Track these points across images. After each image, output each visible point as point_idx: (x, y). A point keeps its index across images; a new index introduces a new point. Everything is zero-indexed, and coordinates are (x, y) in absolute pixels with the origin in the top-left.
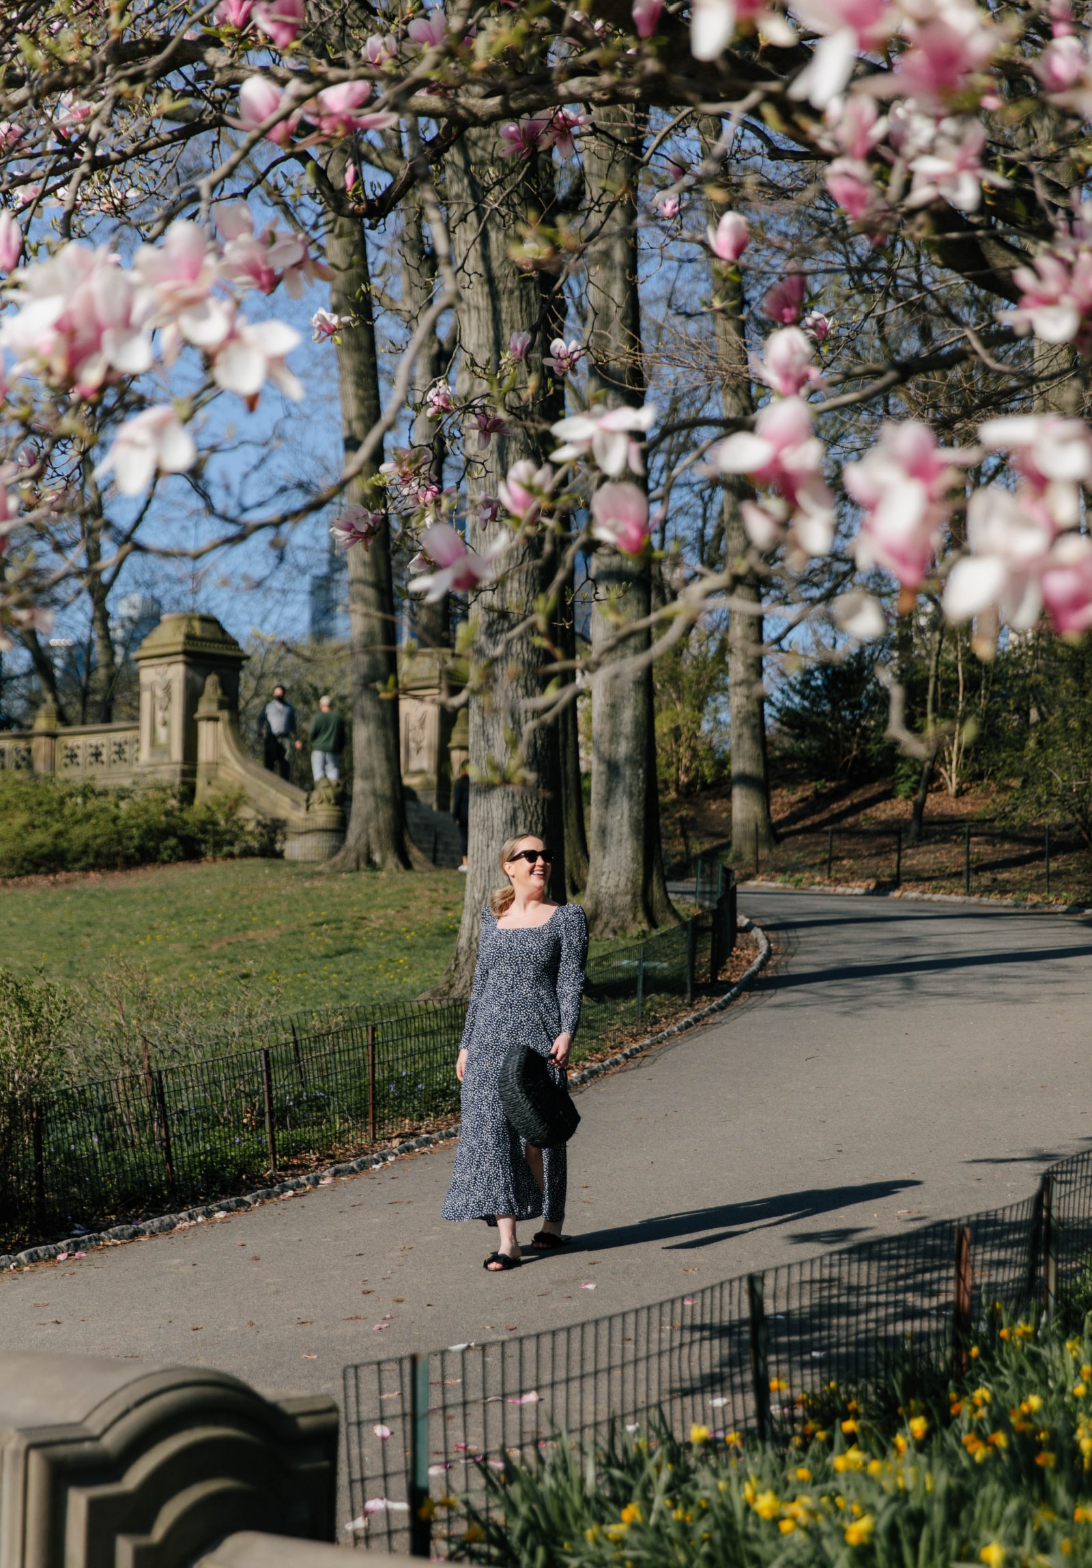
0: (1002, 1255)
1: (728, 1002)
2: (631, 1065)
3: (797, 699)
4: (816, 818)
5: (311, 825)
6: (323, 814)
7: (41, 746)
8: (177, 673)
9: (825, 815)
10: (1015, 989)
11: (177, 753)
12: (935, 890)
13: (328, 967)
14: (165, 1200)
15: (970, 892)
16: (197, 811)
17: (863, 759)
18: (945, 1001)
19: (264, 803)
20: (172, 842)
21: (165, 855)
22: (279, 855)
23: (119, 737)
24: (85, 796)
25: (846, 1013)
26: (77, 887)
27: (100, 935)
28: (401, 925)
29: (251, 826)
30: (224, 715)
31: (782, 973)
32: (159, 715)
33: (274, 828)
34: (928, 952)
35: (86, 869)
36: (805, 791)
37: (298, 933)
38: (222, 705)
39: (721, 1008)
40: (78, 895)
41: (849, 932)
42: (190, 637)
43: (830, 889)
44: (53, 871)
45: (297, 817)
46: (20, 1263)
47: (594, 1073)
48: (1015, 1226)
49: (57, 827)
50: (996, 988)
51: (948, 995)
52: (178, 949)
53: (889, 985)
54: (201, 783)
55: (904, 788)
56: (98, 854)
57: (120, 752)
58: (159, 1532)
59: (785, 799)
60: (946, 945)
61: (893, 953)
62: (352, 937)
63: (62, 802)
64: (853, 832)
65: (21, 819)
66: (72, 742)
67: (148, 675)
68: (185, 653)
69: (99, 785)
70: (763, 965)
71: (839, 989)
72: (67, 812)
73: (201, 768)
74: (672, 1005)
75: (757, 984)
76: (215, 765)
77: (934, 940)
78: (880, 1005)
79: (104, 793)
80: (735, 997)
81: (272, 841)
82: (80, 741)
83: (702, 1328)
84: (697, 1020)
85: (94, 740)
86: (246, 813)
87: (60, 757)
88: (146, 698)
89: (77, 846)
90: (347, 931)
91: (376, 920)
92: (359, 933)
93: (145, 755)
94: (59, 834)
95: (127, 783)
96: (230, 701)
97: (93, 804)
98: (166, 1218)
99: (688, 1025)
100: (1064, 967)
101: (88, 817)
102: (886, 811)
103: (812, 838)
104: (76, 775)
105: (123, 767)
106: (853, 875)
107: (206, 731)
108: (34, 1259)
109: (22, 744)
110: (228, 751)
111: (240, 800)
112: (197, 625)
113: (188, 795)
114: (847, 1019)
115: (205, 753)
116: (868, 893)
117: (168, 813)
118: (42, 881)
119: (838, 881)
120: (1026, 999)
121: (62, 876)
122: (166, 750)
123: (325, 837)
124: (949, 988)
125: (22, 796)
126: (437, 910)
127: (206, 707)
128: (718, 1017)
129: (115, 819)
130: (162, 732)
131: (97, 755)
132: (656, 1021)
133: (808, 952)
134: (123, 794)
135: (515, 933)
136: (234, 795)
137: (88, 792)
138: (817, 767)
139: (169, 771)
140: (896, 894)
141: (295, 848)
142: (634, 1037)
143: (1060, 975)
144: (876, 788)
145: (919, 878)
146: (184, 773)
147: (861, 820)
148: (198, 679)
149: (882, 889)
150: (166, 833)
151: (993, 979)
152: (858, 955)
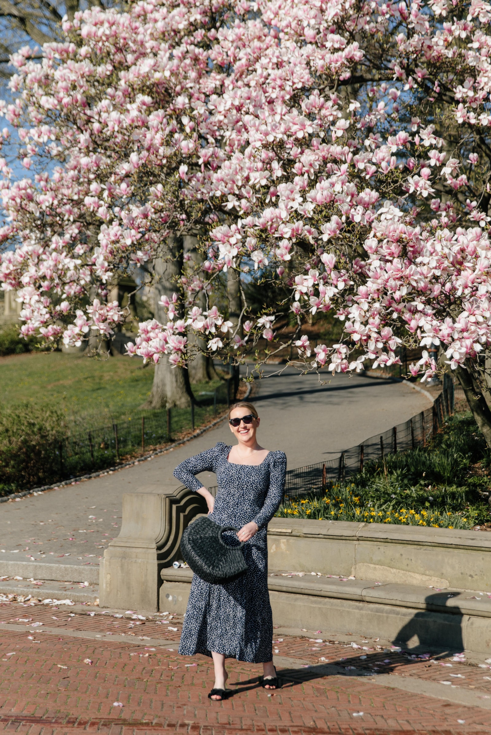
0: (334, 475)
2: (215, 427)
10: (335, 400)
13: (95, 395)
21: (18, 350)
25: (282, 409)
28: (116, 378)
31: (257, 395)
34: (306, 387)
37: (79, 381)
47: (204, 431)
48: (336, 469)
51: (314, 402)
52: (36, 388)
53: (296, 399)
58: (187, 513)
60: (314, 384)
61: (294, 388)
62: (99, 383)
70: (250, 392)
71: (279, 401)
74: (223, 408)
75: (250, 399)
77: (307, 382)
78: (293, 406)
90: (97, 381)
91: (107, 377)
92: (102, 381)
116: (280, 363)
120: (338, 404)
124: (313, 400)
126: (129, 372)
132: (220, 413)
133: (267, 387)
142: (214, 419)
143: (350, 395)
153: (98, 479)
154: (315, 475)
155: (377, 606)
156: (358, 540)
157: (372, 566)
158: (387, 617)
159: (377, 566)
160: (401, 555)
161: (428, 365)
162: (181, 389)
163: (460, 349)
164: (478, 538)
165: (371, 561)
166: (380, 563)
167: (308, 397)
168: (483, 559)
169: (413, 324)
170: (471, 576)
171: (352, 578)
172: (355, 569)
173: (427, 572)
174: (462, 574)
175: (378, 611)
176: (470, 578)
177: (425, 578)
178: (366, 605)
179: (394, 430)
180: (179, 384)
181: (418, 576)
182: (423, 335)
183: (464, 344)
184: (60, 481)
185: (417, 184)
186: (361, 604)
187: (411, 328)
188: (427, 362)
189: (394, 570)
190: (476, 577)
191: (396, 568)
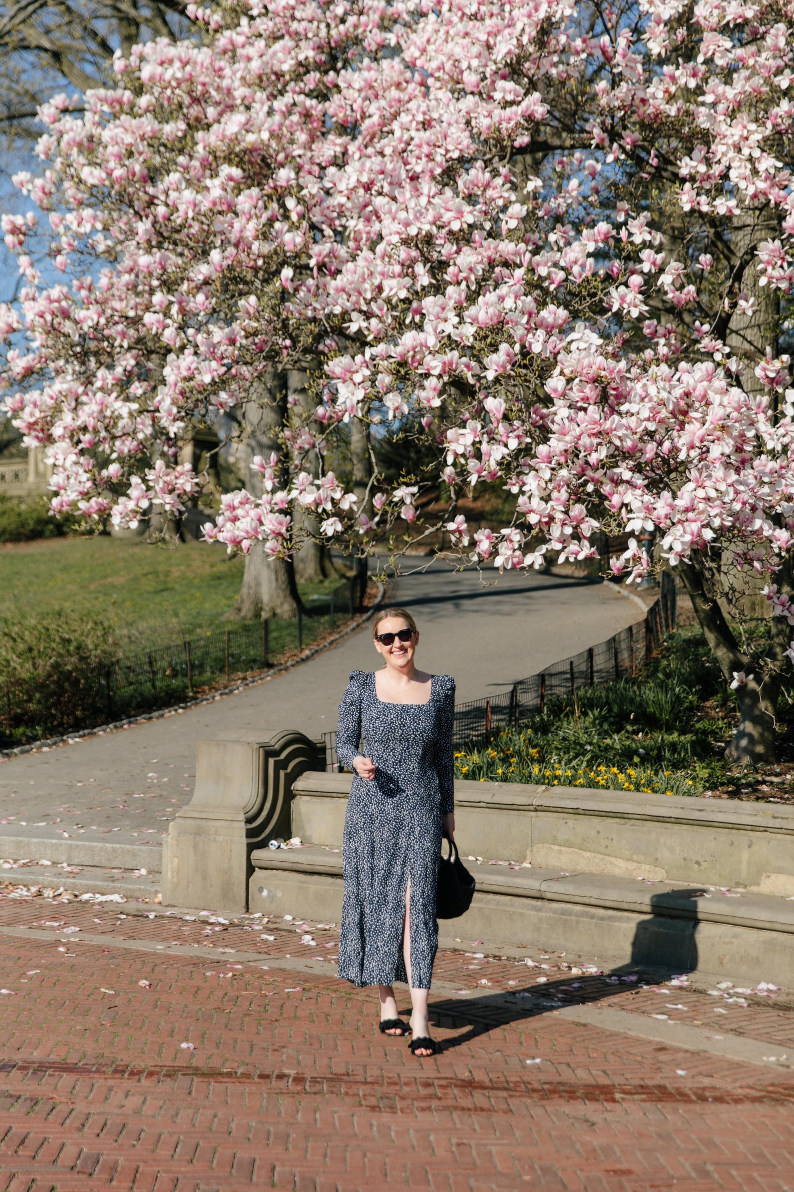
0: (503, 717)
2: (332, 647)
10: (506, 608)
13: (158, 599)
21: (47, 533)
22: (108, 534)
25: (430, 621)
28: (190, 574)
31: (396, 600)
32: (39, 457)
34: (464, 590)
37: (135, 579)
47: (317, 651)
50: (498, 607)
52: (73, 588)
53: (449, 606)
56: (11, 534)
57: (16, 476)
58: (289, 770)
61: (446, 590)
62: (165, 582)
69: (6, 494)
70: (383, 597)
71: (426, 609)
74: (344, 618)
79: (10, 499)
80: (373, 614)
84: (358, 626)
90: (162, 578)
91: (176, 573)
92: (169, 579)
93: (31, 478)
97: (5, 505)
99: (354, 629)
100: (528, 598)
105: (20, 485)
116: (427, 555)
120: (509, 614)
124: (474, 608)
126: (207, 566)
129: (19, 515)
130: (42, 466)
132: (338, 626)
133: (407, 589)
134: (21, 499)
142: (330, 634)
143: (526, 601)
150: (49, 521)
151: (498, 603)
153: (161, 720)
154: (475, 717)
155: (563, 905)
156: (536, 810)
157: (556, 847)
158: (578, 922)
159: (563, 849)
160: (598, 832)
161: (636, 559)
162: (284, 590)
163: (682, 536)
164: (709, 809)
165: (554, 841)
166: (568, 844)
167: (467, 604)
168: (715, 839)
169: (616, 500)
170: (698, 863)
171: (526, 865)
172: (532, 851)
173: (635, 857)
174: (685, 859)
175: (564, 912)
176: (696, 866)
177: (631, 866)
178: (546, 903)
179: (590, 652)
180: (280, 583)
181: (621, 863)
182: (630, 516)
183: (688, 529)
184: (107, 723)
185: (623, 299)
186: (539, 903)
187: (613, 507)
188: (635, 555)
189: (587, 854)
190: (704, 865)
191: (591, 851)
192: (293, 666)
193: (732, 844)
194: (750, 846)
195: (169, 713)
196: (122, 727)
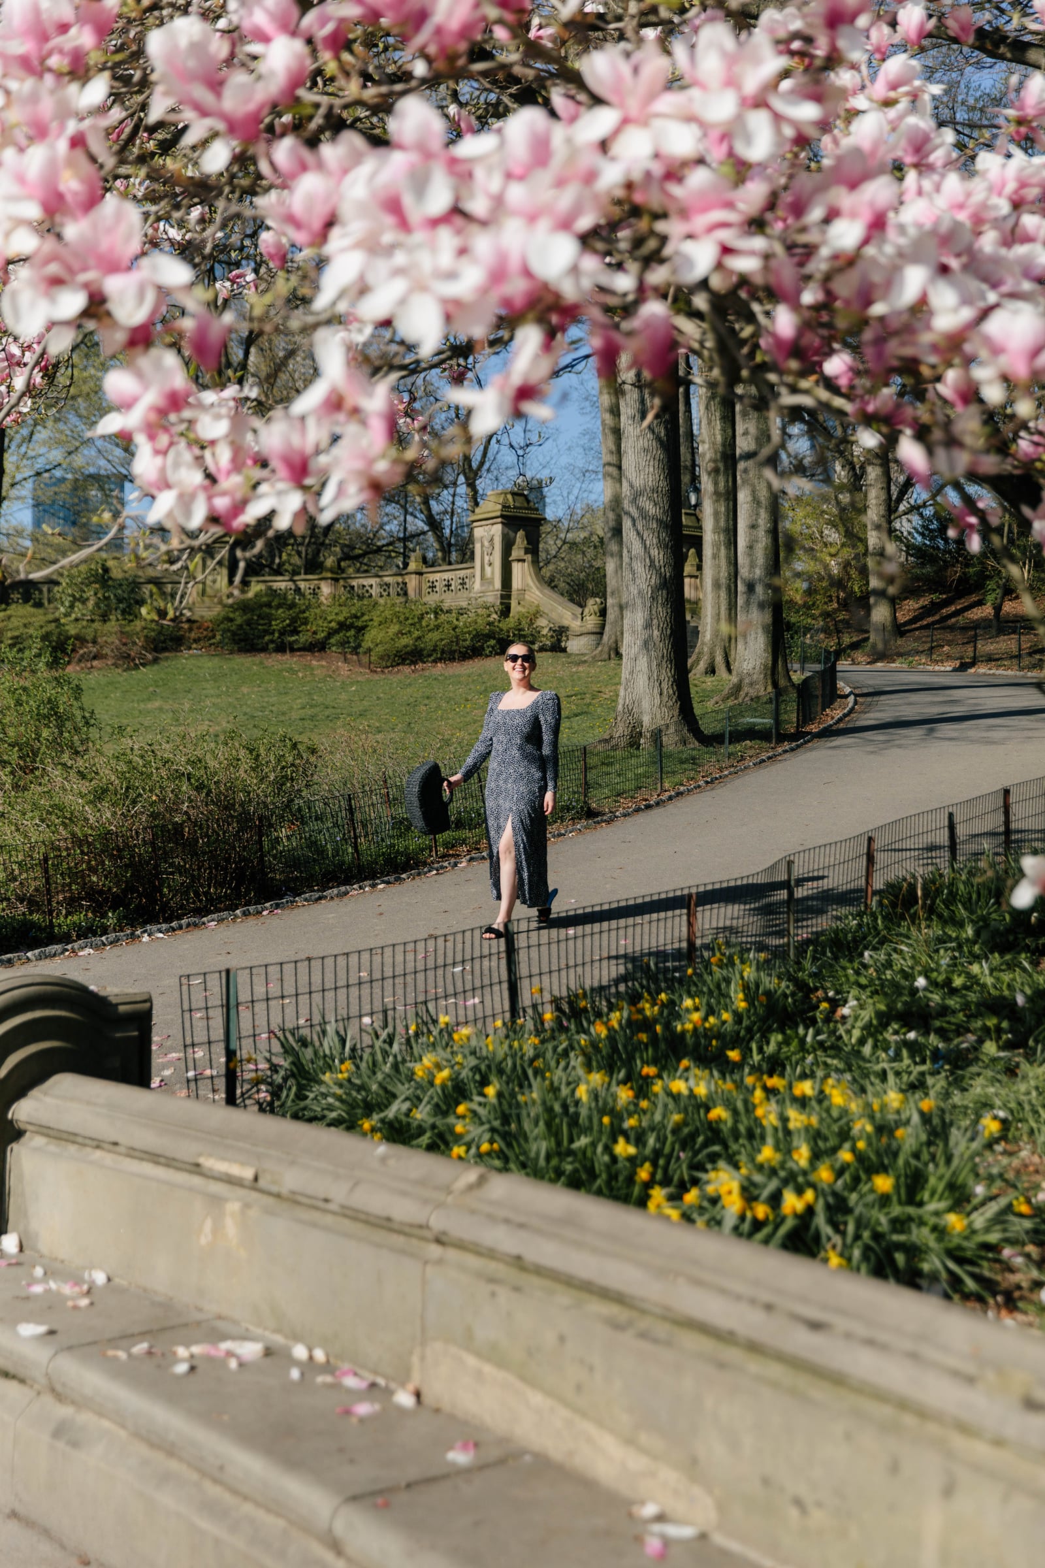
1: (798, 747)
2: (705, 789)
3: (919, 538)
4: (930, 619)
5: (584, 630)
6: (591, 622)
7: (412, 582)
8: (497, 530)
9: (937, 617)
10: (999, 735)
11: (498, 584)
12: (998, 667)
14: (353, 877)
15: (1021, 669)
16: (511, 621)
17: (964, 579)
18: (947, 743)
19: (554, 615)
20: (492, 642)
22: (564, 650)
23: (462, 573)
24: (436, 613)
25: (873, 752)
26: (427, 673)
27: (433, 705)
29: (545, 632)
30: (529, 557)
31: (850, 725)
32: (487, 558)
33: (561, 632)
34: (959, 710)
35: (435, 661)
36: (924, 601)
38: (527, 551)
39: (792, 750)
40: (426, 678)
41: (914, 697)
42: (505, 507)
43: (930, 668)
44: (414, 663)
45: (575, 625)
46: (236, 917)
49: (417, 634)
50: (986, 734)
51: (952, 739)
53: (917, 733)
54: (514, 603)
55: (990, 598)
57: (463, 584)
59: (910, 608)
60: (976, 705)
63: (421, 617)
64: (952, 628)
65: (394, 628)
66: (432, 577)
67: (479, 532)
68: (502, 516)
69: (446, 606)
70: (840, 720)
71: (881, 736)
72: (424, 623)
73: (514, 593)
74: (760, 748)
75: (828, 733)
76: (523, 591)
77: (970, 701)
78: (900, 746)
79: (449, 611)
81: (559, 641)
82: (437, 576)
83: (617, 957)
85: (446, 576)
86: (542, 622)
87: (425, 586)
88: (478, 547)
89: (430, 647)
90: (588, 701)
93: (477, 585)
94: (419, 638)
95: (464, 604)
96: (533, 549)
97: (443, 617)
98: (343, 889)
99: (763, 761)
101: (437, 627)
102: (977, 614)
103: (925, 633)
104: (431, 599)
105: (465, 594)
106: (949, 657)
107: (517, 568)
108: (245, 914)
109: (400, 579)
110: (531, 582)
111: (537, 614)
112: (510, 497)
113: (506, 611)
114: (872, 757)
115: (516, 583)
116: (955, 670)
117: (489, 624)
118: (407, 669)
119: (937, 662)
121: (420, 666)
122: (491, 582)
123: (593, 637)
124: (956, 735)
125: (396, 615)
127: (517, 552)
128: (787, 756)
129: (456, 628)
130: (488, 570)
131: (449, 586)
132: (742, 759)
133: (878, 711)
134: (461, 612)
135: (508, 712)
136: (532, 610)
137: (438, 611)
138: (935, 584)
139: (493, 596)
140: (972, 670)
141: (574, 645)
142: (721, 769)
143: (1038, 724)
144: (974, 598)
145: (990, 659)
146: (502, 597)
147: (960, 620)
148: (512, 534)
149: (963, 667)
150: (490, 636)
151: (990, 728)
152: (909, 713)
156: (440, 1243)
157: (471, 1361)
159: (488, 1369)
160: (562, 1339)
162: (670, 708)
164: (841, 1323)
165: (468, 1341)
166: (492, 1354)
167: (947, 729)
168: (848, 1437)
170: (798, 1503)
171: (404, 1398)
172: (423, 1358)
173: (644, 1438)
174: (766, 1482)
176: (794, 1513)
177: (637, 1462)
180: (665, 699)
181: (609, 1443)
184: (233, 908)
189: (537, 1399)
190: (817, 1517)
191: (549, 1393)
192: (625, 815)
193: (895, 1468)
194: (948, 1491)
195: (354, 891)
196: (259, 913)
